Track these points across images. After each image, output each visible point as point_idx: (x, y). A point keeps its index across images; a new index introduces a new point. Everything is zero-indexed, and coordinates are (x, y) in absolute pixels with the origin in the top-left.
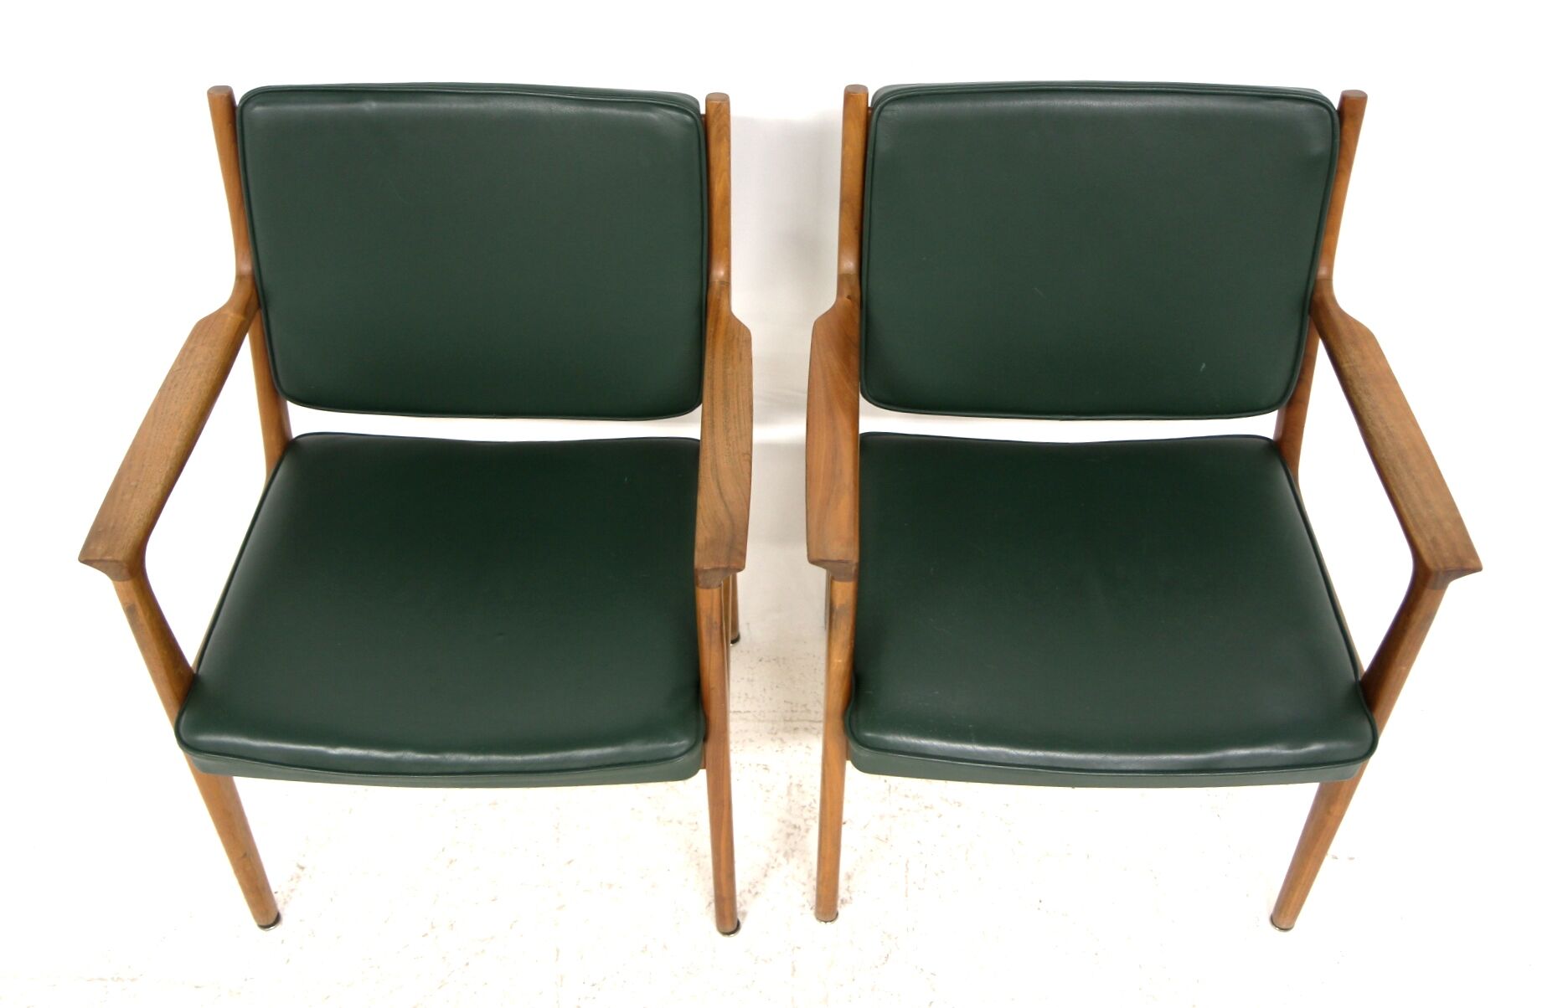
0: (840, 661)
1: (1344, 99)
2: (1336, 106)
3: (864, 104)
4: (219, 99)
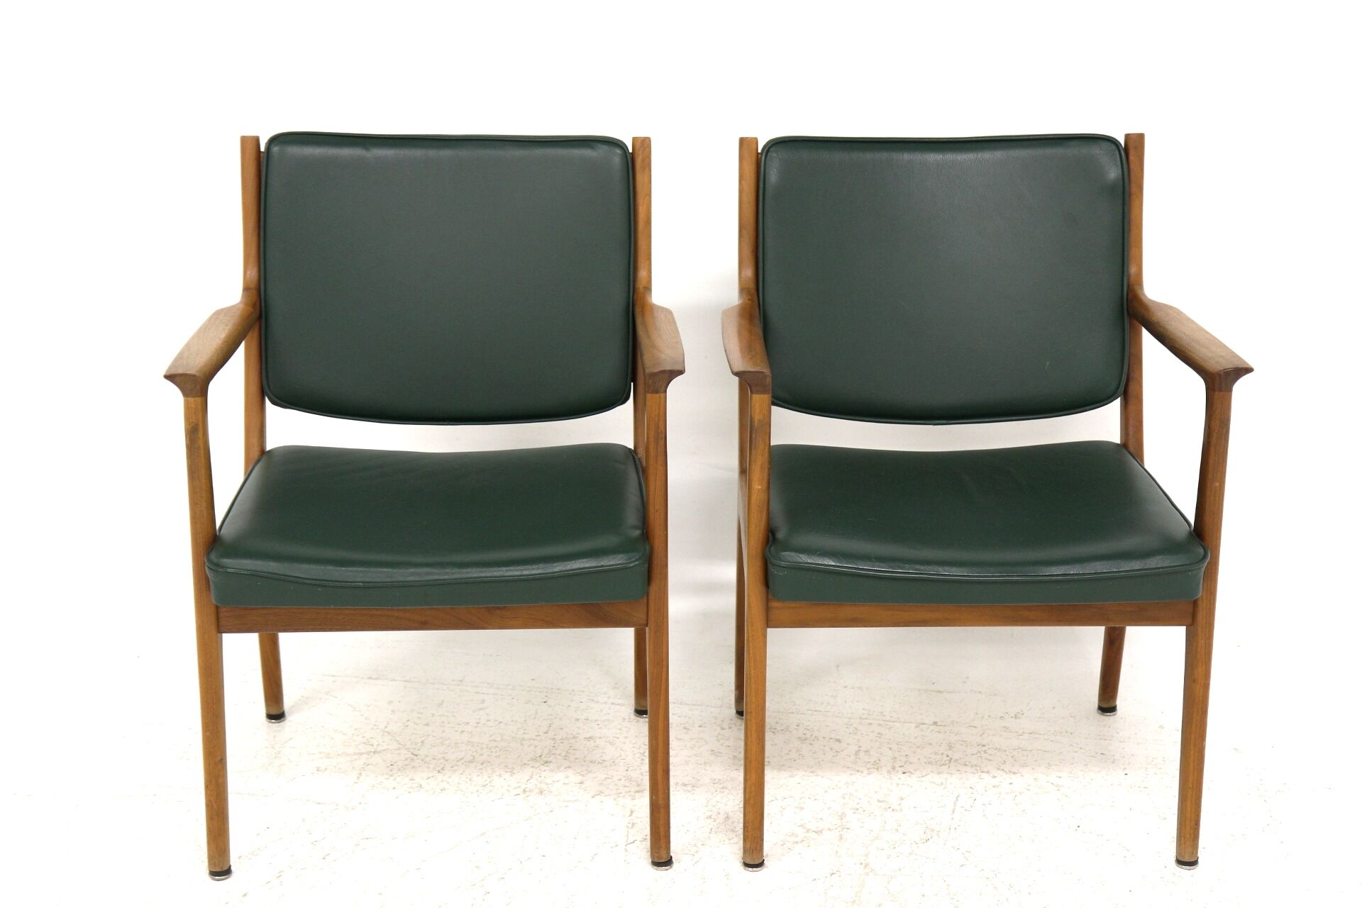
0: (760, 487)
1: (1127, 137)
2: (1123, 143)
3: (754, 151)
4: (249, 143)
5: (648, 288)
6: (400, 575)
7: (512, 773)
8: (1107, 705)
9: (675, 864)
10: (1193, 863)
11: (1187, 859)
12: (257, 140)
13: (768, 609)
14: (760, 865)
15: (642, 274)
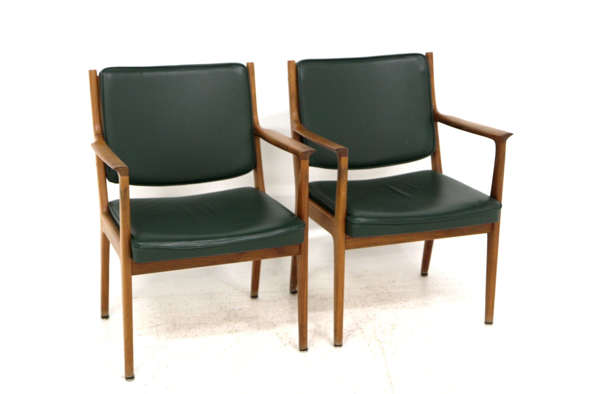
3: (294, 66)
4: (92, 73)
5: (258, 123)
6: (214, 242)
7: (220, 326)
8: (424, 272)
9: (309, 350)
10: (491, 323)
11: (489, 321)
12: (96, 71)
13: (346, 242)
14: (341, 346)
15: (254, 117)
